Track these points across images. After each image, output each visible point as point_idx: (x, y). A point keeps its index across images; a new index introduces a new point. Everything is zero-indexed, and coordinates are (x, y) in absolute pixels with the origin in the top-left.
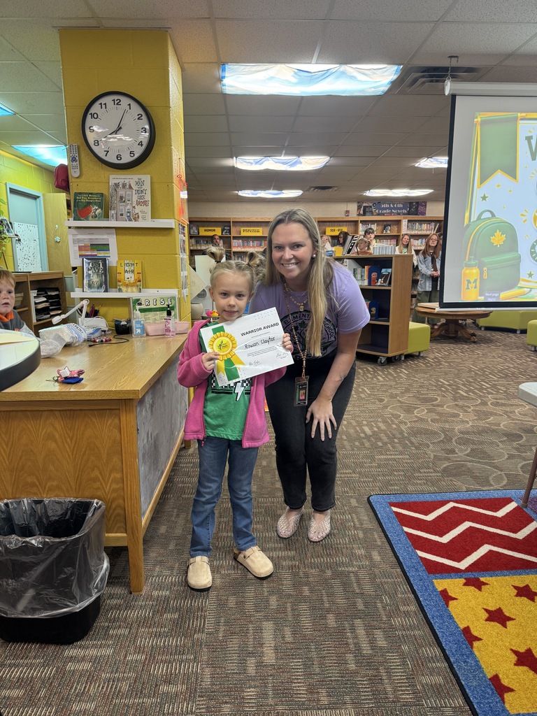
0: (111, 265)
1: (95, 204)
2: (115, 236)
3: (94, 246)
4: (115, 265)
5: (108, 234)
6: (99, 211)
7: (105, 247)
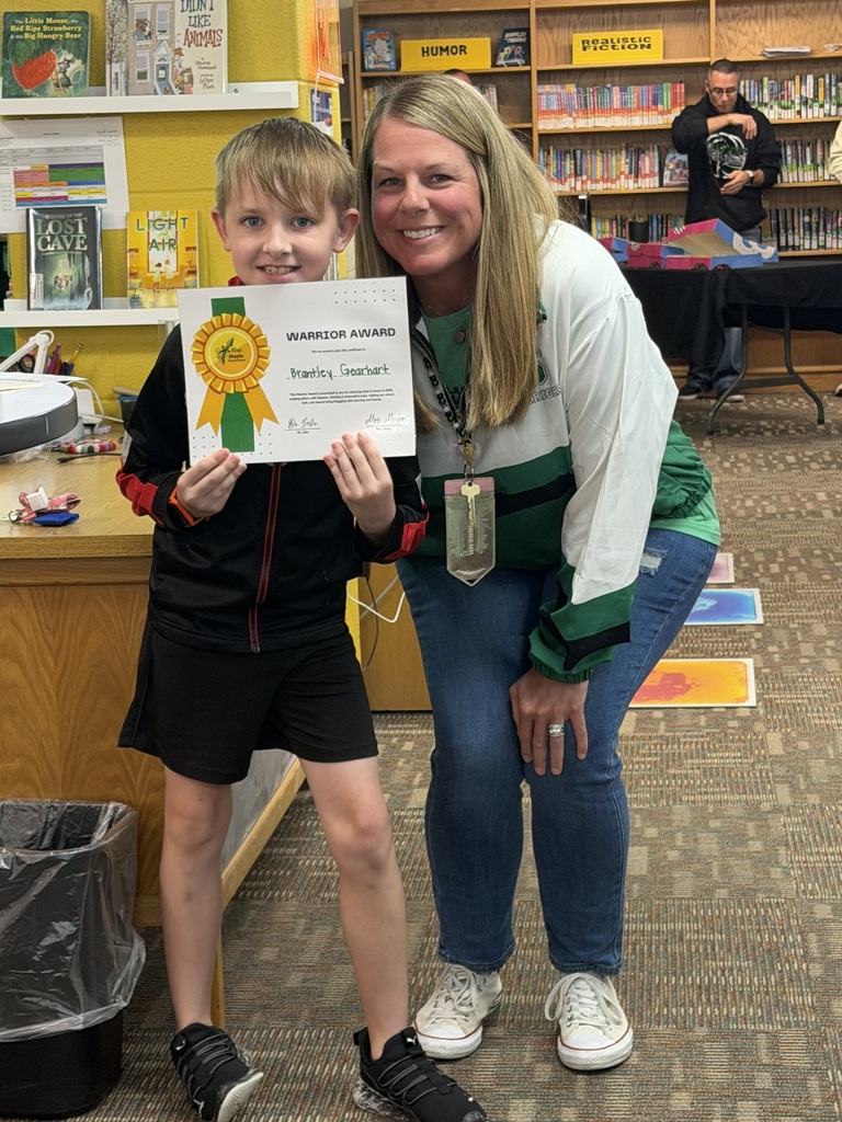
0: (108, 226)
1: (65, 44)
2: (121, 140)
3: (63, 172)
4: (120, 225)
5: (101, 133)
6: (77, 65)
7: (92, 172)
